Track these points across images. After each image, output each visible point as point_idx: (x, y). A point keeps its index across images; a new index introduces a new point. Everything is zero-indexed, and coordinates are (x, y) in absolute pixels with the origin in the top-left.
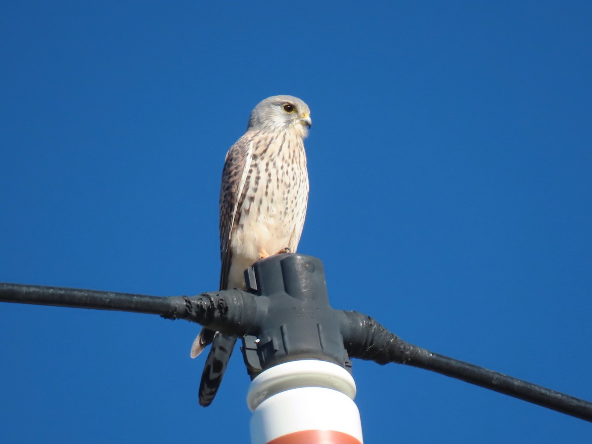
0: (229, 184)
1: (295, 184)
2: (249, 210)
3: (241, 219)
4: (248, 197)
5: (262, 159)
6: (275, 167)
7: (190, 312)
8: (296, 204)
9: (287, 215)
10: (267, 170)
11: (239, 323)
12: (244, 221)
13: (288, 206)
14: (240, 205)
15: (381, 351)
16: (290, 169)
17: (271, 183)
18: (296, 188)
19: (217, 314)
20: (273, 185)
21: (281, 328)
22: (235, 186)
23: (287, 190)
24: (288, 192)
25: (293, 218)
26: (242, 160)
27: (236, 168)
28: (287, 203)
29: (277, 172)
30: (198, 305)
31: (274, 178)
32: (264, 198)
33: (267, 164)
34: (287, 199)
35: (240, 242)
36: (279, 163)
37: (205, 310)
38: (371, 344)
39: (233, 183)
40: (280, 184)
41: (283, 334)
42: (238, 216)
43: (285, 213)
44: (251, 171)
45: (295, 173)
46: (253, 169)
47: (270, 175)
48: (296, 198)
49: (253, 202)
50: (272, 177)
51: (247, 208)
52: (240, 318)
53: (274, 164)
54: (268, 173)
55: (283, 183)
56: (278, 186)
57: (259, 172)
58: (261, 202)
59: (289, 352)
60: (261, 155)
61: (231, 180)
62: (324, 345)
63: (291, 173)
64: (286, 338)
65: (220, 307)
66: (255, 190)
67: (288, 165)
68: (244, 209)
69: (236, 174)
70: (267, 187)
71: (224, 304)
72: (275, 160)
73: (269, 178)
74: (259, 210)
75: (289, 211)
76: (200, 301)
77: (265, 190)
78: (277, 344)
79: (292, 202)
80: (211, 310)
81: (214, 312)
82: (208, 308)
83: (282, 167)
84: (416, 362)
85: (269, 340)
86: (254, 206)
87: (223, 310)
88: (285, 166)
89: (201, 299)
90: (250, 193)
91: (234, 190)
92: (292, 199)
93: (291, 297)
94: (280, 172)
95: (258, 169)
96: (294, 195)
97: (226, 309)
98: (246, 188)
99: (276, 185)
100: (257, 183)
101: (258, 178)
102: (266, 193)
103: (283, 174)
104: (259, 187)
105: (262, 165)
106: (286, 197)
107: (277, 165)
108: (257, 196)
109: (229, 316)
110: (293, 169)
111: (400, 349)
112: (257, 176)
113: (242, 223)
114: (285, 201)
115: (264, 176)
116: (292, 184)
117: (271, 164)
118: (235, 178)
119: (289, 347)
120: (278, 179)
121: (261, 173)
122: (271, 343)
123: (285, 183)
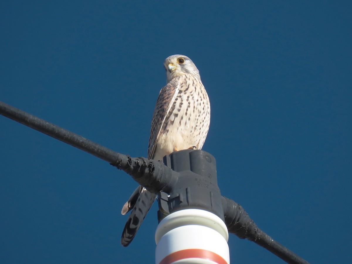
0: (162, 105)
1: (204, 113)
2: (173, 121)
3: (167, 127)
4: (174, 114)
5: (185, 93)
6: (193, 100)
7: (130, 165)
8: (203, 125)
9: (196, 130)
10: (187, 100)
11: (159, 181)
12: (169, 128)
13: (198, 125)
14: (168, 118)
15: (243, 227)
16: (202, 103)
17: (190, 108)
18: (204, 115)
19: (147, 170)
20: (191, 110)
21: (187, 189)
22: (167, 104)
23: (199, 114)
24: (199, 116)
25: (199, 134)
26: (173, 90)
27: (169, 95)
28: (197, 123)
29: (194, 102)
30: (136, 162)
31: (192, 105)
32: (184, 116)
33: (188, 97)
34: (198, 120)
35: (163, 142)
36: (196, 97)
37: (140, 166)
38: (238, 221)
39: (165, 103)
40: (195, 110)
41: (187, 193)
42: (165, 125)
43: (195, 129)
44: (176, 99)
45: (205, 106)
46: (179, 98)
47: (189, 103)
48: (203, 121)
49: (177, 117)
50: (191, 105)
51: (173, 120)
52: (161, 178)
53: (193, 98)
54: (188, 102)
55: (197, 109)
56: (194, 111)
57: (182, 101)
58: (182, 118)
59: (190, 203)
60: (185, 91)
61: (164, 101)
62: (213, 204)
63: (202, 105)
64: (189, 195)
65: (150, 166)
66: (179, 110)
67: (201, 100)
68: (170, 120)
69: (168, 98)
70: (187, 110)
71: (152, 165)
72: (193, 95)
73: (188, 105)
74: (180, 123)
75: (198, 128)
76: (137, 160)
77: (185, 111)
78: (182, 198)
79: (201, 123)
80: (144, 167)
81: (145, 169)
82: (142, 166)
83: (197, 100)
84: (262, 243)
85: (178, 195)
86: (177, 120)
87: (151, 169)
88: (200, 99)
89: (138, 159)
90: (175, 111)
91: (165, 107)
92: (201, 121)
93: (194, 173)
94: (196, 103)
95: (181, 99)
96: (202, 119)
97: (153, 169)
98: (173, 108)
99: (193, 110)
100: (180, 106)
101: (181, 104)
102: (186, 114)
103: (198, 104)
104: (182, 109)
105: (185, 97)
106: (197, 119)
107: (194, 99)
108: (180, 114)
109: (154, 174)
110: (203, 103)
111: (255, 230)
112: (181, 102)
113: (168, 129)
114: (196, 121)
115: (185, 104)
116: (202, 112)
117: (191, 97)
118: (167, 100)
119: (190, 201)
120: (194, 107)
121: (183, 101)
122: (178, 198)
123: (199, 110)
